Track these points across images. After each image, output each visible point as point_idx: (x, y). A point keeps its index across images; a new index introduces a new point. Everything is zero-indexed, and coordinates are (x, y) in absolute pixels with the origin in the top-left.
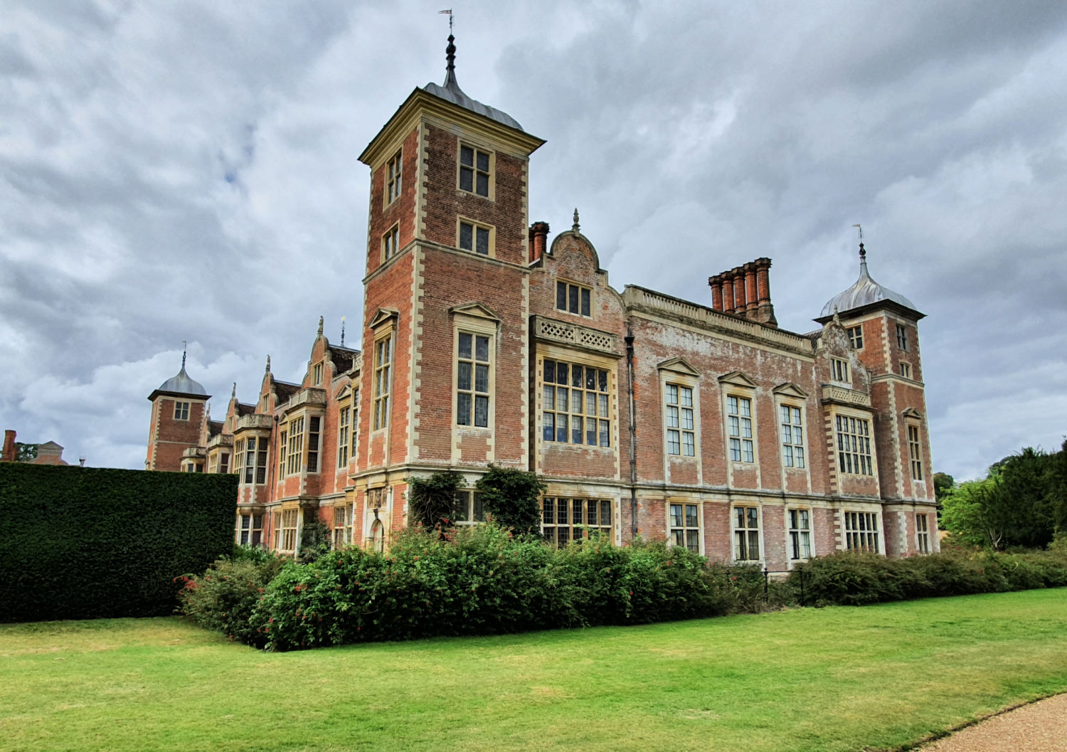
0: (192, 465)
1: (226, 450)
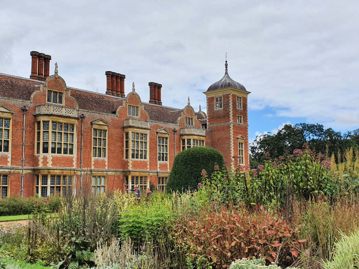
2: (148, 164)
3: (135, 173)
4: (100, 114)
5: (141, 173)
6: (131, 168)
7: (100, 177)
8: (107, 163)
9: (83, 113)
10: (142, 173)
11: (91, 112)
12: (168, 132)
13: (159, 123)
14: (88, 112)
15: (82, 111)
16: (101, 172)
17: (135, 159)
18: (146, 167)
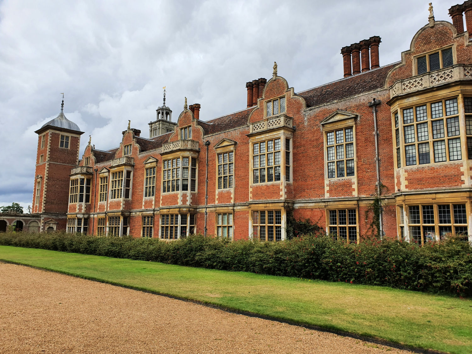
0: (83, 179)
1: (129, 168)
2: (281, 188)
3: (257, 205)
4: (226, 133)
5: (268, 205)
6: (251, 198)
7: (225, 214)
8: (233, 195)
9: (207, 139)
10: (271, 205)
11: (216, 135)
12: (350, 116)
13: (327, 105)
14: (213, 135)
15: (206, 137)
16: (225, 208)
17: (259, 184)
18: (278, 193)
